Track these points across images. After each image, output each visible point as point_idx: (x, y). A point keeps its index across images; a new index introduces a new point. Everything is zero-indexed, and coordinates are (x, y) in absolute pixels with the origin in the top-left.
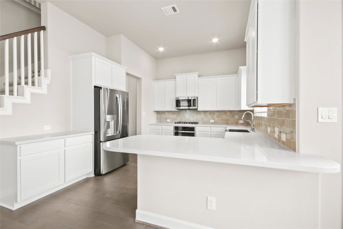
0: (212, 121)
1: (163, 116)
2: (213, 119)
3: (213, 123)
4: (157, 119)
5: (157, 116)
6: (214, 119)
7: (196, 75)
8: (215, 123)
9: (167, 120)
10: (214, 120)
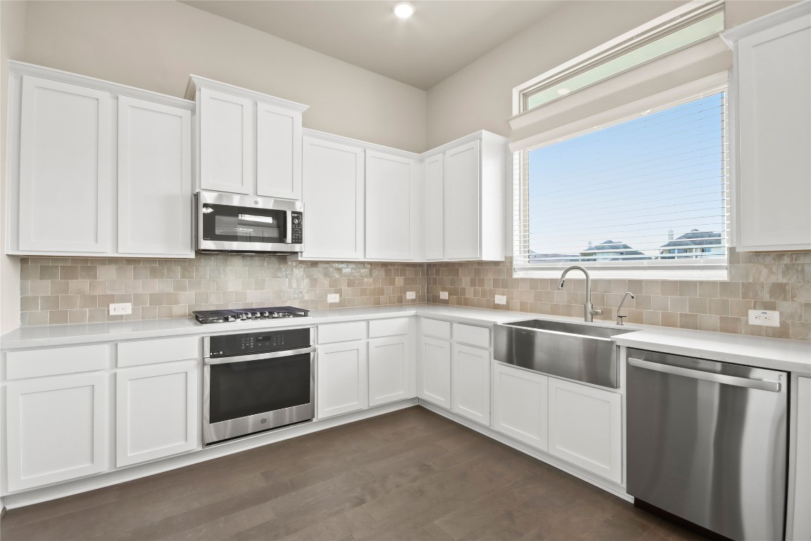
0: (333, 298)
1: (80, 284)
2: (335, 293)
3: (336, 303)
4: (26, 303)
5: (23, 290)
6: (339, 292)
7: (296, 113)
8: (340, 307)
9: (112, 306)
10: (341, 296)
